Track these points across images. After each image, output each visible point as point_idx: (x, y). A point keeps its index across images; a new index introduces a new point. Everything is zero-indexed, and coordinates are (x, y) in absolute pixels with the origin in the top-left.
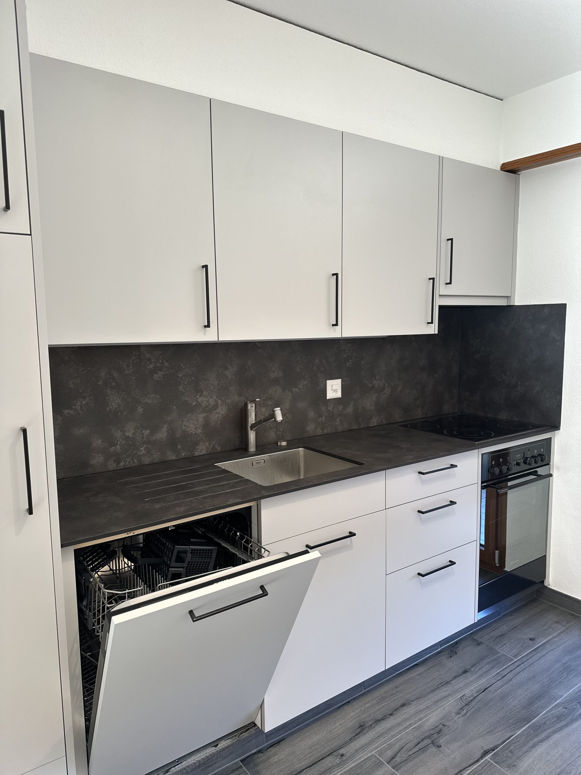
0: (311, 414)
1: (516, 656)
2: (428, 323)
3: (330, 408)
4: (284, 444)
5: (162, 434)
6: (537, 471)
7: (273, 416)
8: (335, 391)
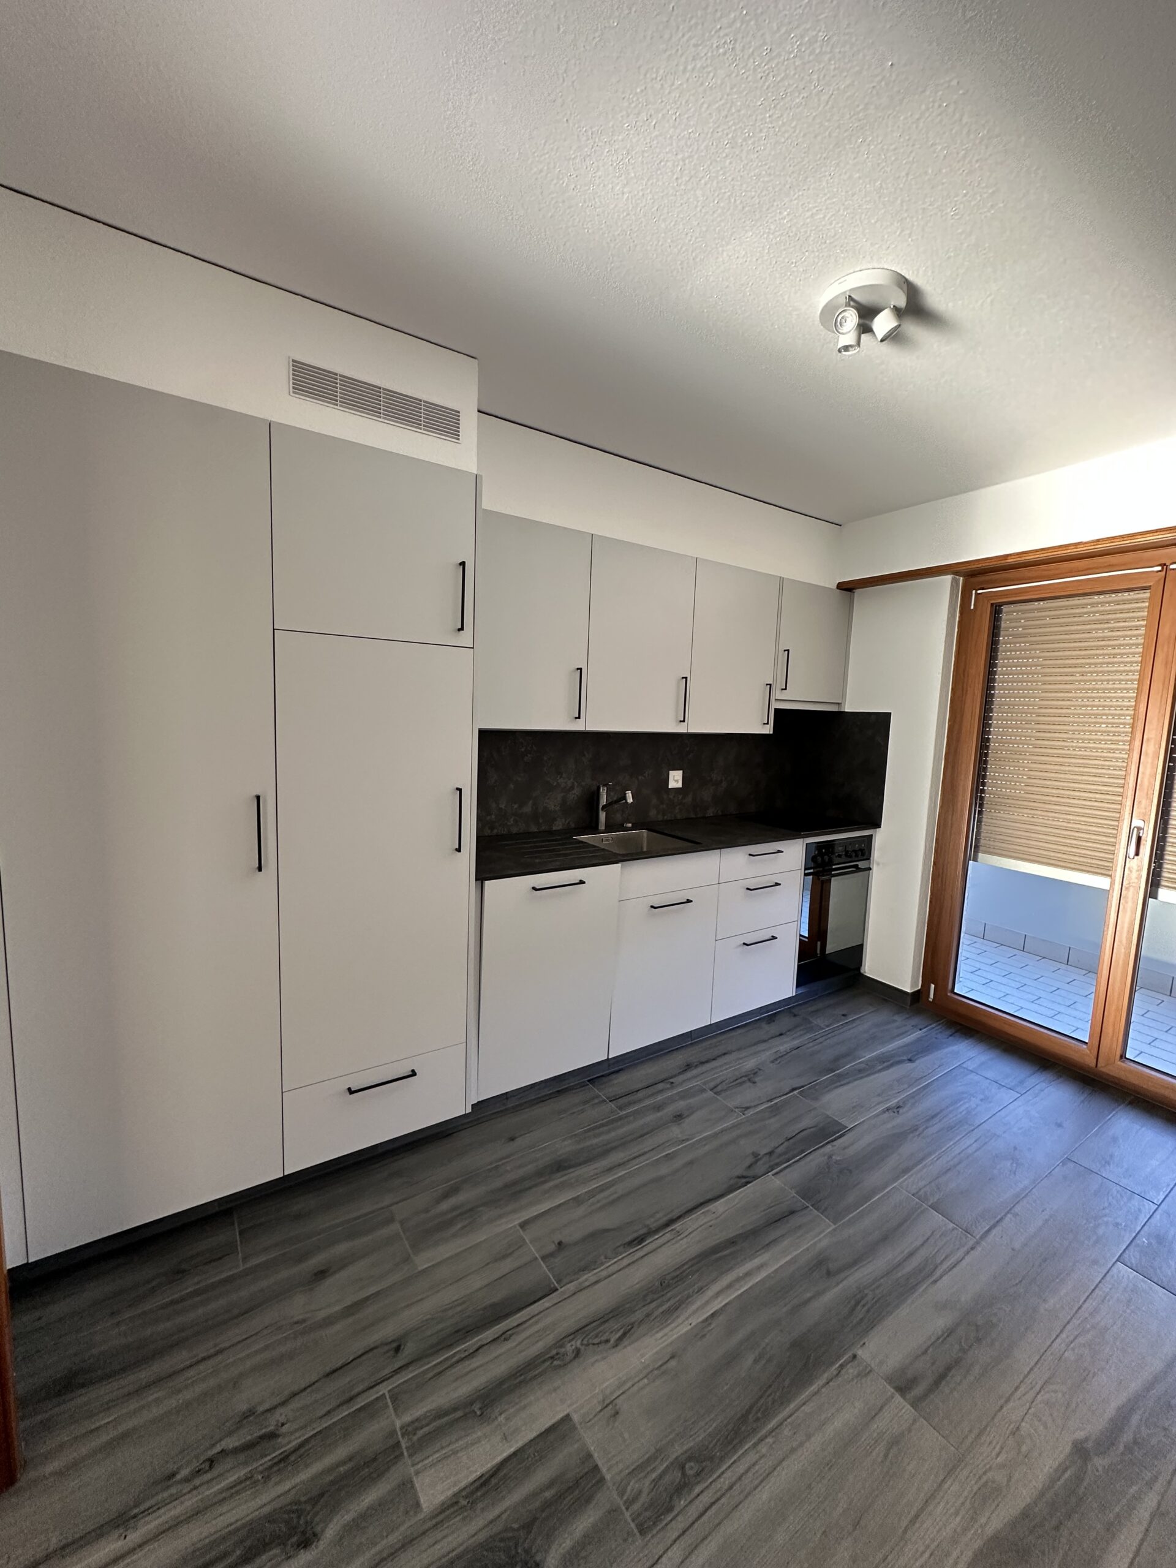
0: (654, 801)
1: (828, 1026)
2: (764, 724)
3: (671, 797)
4: (630, 825)
5: (528, 809)
6: (857, 865)
7: (624, 798)
8: (677, 781)
